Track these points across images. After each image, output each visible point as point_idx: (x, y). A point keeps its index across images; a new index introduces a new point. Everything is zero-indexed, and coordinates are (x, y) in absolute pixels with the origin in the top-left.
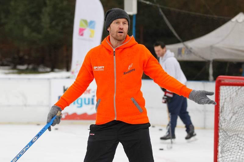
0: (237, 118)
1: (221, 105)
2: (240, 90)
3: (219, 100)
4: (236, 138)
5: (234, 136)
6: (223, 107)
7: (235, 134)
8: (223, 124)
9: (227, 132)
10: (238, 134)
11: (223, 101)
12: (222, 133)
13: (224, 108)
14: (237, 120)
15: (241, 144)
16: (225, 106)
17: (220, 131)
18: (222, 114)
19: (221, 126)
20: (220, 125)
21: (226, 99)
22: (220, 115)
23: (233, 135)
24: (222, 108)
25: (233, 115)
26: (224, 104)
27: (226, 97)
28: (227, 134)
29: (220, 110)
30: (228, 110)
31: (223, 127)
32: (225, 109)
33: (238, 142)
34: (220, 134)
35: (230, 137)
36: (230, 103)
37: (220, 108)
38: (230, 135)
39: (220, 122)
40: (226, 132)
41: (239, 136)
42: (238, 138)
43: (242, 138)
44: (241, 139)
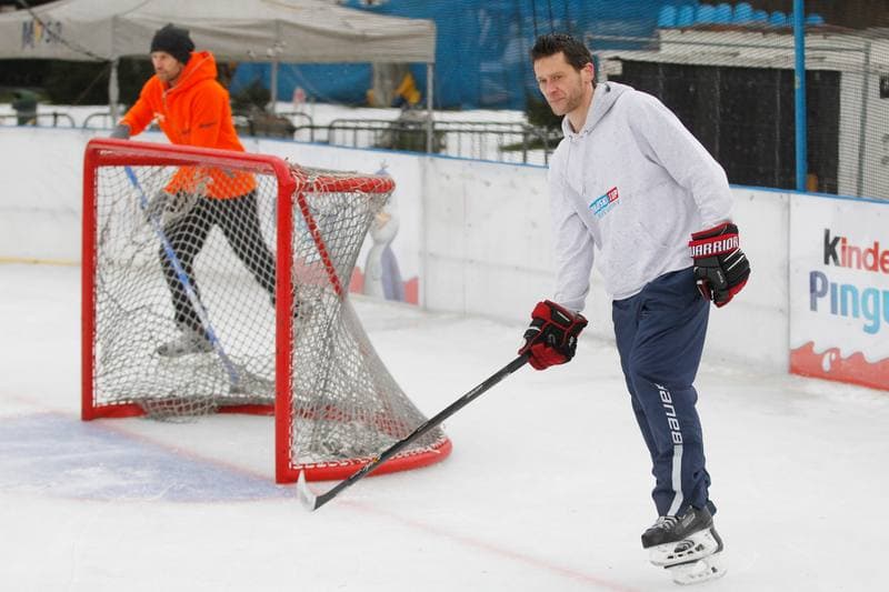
0: (147, 258)
1: (100, 222)
2: (158, 177)
3: (96, 207)
4: (145, 316)
5: (139, 312)
6: (106, 229)
7: (144, 306)
8: (108, 279)
9: (120, 302)
10: (151, 305)
11: (108, 209)
12: (103, 306)
13: (109, 230)
14: (149, 265)
15: (159, 332)
16: (113, 226)
17: (100, 298)
18: (106, 247)
19: (103, 283)
20: (98, 282)
21: (114, 203)
22: (99, 252)
23: (137, 309)
24: (103, 231)
25: (138, 251)
26: (109, 220)
27: (116, 198)
28: (119, 306)
29: (99, 238)
30: (122, 235)
31: (107, 287)
32: (113, 233)
33: (150, 327)
34: (98, 308)
35: (128, 314)
36: (127, 216)
37: (99, 231)
38: (128, 309)
39: (97, 272)
40: (115, 301)
41: (153, 310)
42: (151, 318)
43: (162, 316)
44: (159, 320)
